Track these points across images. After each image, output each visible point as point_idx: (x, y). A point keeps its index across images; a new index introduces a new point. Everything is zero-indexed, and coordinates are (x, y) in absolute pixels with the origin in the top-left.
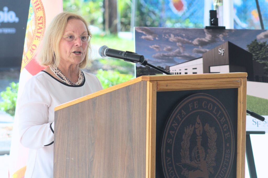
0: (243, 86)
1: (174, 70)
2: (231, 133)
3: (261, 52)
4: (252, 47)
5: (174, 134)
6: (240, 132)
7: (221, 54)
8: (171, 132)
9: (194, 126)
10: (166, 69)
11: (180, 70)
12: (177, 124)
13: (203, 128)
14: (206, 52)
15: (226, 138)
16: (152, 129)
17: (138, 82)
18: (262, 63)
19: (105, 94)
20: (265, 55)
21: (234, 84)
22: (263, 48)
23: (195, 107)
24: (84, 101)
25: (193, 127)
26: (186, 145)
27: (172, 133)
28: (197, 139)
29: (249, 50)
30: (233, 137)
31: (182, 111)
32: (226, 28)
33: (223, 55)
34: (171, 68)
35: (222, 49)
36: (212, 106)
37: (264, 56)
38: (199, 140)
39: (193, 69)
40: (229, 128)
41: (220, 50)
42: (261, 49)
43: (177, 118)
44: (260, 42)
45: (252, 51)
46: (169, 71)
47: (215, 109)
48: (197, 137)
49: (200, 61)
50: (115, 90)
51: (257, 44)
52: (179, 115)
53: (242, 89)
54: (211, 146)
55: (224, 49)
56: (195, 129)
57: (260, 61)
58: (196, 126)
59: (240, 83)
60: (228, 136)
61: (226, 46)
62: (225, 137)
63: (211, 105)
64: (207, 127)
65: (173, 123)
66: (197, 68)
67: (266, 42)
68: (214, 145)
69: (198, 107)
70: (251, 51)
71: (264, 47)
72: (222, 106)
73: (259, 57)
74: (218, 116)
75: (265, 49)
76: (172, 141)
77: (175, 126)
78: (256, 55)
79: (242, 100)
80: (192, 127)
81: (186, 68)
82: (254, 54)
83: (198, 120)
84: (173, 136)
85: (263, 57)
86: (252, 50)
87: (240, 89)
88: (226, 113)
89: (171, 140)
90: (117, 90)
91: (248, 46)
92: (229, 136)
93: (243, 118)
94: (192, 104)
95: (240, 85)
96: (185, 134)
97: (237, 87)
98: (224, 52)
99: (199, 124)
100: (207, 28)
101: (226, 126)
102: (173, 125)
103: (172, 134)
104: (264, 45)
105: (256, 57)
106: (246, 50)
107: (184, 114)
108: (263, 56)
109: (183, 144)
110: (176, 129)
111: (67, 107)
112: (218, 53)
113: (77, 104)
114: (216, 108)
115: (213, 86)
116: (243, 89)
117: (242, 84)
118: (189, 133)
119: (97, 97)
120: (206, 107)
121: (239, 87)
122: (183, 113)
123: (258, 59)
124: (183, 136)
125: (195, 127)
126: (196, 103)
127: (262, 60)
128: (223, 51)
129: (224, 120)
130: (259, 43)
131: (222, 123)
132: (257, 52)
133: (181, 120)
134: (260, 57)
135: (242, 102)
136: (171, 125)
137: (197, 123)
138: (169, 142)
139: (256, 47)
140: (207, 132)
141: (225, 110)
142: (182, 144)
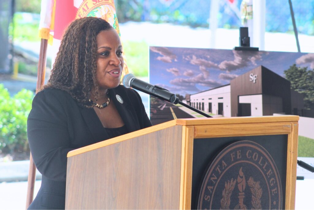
0: (294, 132)
1: (196, 99)
2: (279, 188)
3: (301, 80)
4: (290, 73)
5: (212, 190)
6: (289, 187)
7: (253, 80)
8: (208, 187)
9: (236, 179)
10: (185, 98)
11: (203, 99)
12: (216, 178)
13: (247, 182)
14: (235, 78)
15: (273, 194)
16: (187, 183)
17: (171, 127)
18: (302, 93)
19: (130, 139)
20: (306, 83)
21: (284, 129)
22: (303, 75)
23: (238, 157)
24: (104, 147)
25: (235, 182)
26: (227, 203)
27: (210, 188)
28: (239, 195)
29: (286, 77)
30: (281, 194)
31: (223, 162)
32: (260, 50)
33: (256, 82)
34: (191, 96)
35: (253, 75)
36: (257, 156)
37: (305, 85)
38: (241, 197)
39: (219, 98)
40: (276, 183)
41: (251, 75)
42: (300, 76)
43: (216, 170)
44: (300, 67)
45: (290, 78)
46: (190, 100)
47: (261, 160)
48: (240, 194)
49: (228, 89)
50: (143, 135)
51: (297, 69)
52: (219, 167)
53: (292, 135)
54: (255, 205)
55: (256, 75)
56: (237, 183)
57: (300, 91)
58: (238, 180)
59: (291, 129)
60: (275, 193)
61: (259, 71)
62: (271, 194)
63: (256, 154)
64: (251, 181)
65: (211, 176)
66: (224, 98)
67: (307, 67)
68: (259, 203)
69: (241, 157)
70: (288, 78)
71: (305, 73)
72: (268, 156)
73: (298, 85)
74: (264, 167)
75: (305, 76)
76: (210, 199)
77: (214, 180)
78: (294, 84)
79: (292, 149)
80: (233, 181)
81: (210, 98)
82: (292, 82)
83: (241, 173)
84: (211, 192)
85: (303, 86)
86: (290, 76)
87: (290, 135)
88: (274, 164)
89: (209, 197)
90: (146, 135)
91: (286, 72)
92: (277, 192)
93: (293, 170)
94: (234, 153)
95: (290, 131)
96: (225, 189)
97: (287, 133)
98: (256, 79)
99: (242, 177)
100: (236, 49)
101: (273, 181)
102: (212, 179)
103: (210, 190)
104: (305, 72)
105: (294, 85)
106: (283, 77)
107: (224, 166)
108: (303, 84)
109: (223, 201)
110: (216, 183)
111: (83, 153)
112: (249, 80)
113: (95, 149)
114: (262, 158)
115: (260, 132)
116: (294, 135)
117: (293, 130)
118: (229, 188)
119: (120, 142)
120: (250, 157)
121: (290, 133)
122: (223, 164)
123: (297, 88)
124: (223, 192)
125: (237, 182)
126: (239, 152)
127: (302, 90)
128: (255, 77)
129: (270, 173)
130: (299, 69)
131: (269, 177)
132: (296, 80)
133: (221, 173)
134: (300, 85)
135: (292, 151)
136: (209, 179)
137: (240, 176)
138: (206, 199)
139: (295, 73)
140: (251, 188)
141: (272, 161)
142: (221, 202)
